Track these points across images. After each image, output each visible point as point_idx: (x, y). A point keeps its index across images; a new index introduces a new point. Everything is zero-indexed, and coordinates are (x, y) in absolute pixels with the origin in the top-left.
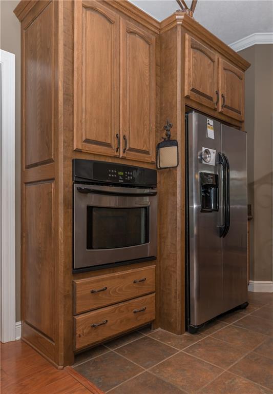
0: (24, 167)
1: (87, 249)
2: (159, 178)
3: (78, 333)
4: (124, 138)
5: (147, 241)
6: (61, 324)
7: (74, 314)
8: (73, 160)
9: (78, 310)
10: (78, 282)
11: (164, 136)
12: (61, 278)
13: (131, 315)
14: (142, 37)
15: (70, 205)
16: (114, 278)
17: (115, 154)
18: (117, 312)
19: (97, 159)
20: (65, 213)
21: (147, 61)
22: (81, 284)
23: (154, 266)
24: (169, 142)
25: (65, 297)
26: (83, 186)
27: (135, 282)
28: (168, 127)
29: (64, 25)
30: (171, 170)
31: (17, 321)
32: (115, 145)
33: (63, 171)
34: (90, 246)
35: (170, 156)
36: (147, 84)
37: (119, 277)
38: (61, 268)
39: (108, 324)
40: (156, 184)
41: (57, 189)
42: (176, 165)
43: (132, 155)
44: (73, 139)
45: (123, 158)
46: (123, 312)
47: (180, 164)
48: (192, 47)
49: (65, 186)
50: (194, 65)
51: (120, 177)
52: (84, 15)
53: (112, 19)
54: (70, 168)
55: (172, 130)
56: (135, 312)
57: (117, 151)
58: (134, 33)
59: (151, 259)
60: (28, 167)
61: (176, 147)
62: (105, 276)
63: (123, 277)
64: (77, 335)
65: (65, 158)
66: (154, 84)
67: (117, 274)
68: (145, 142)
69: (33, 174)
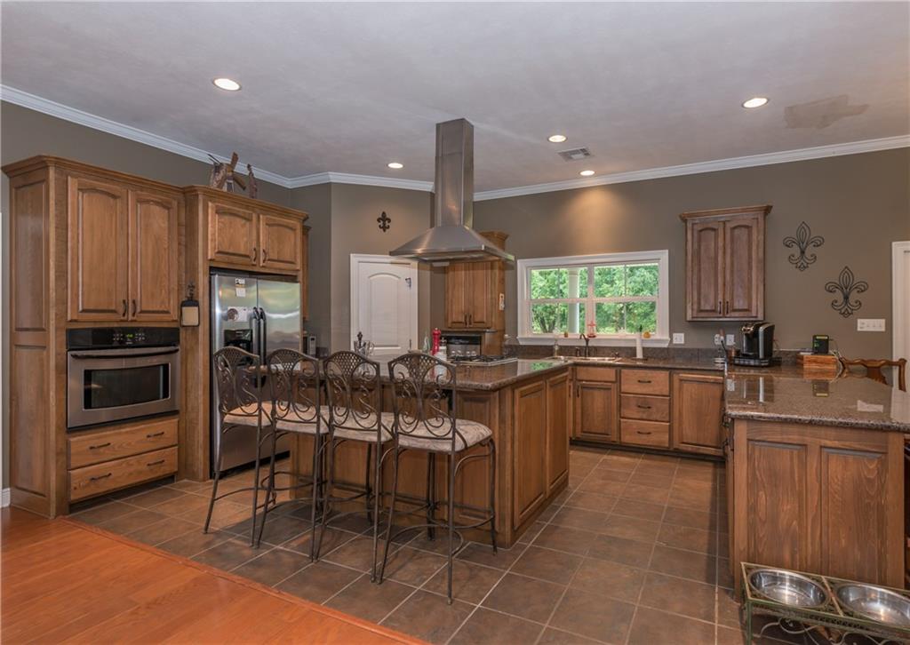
0: (14, 328)
1: (86, 408)
2: (182, 334)
3: (73, 485)
4: (134, 302)
5: (166, 395)
6: (53, 478)
7: (69, 468)
8: (67, 330)
9: (73, 464)
10: (72, 440)
11: (189, 295)
12: (53, 436)
13: (145, 468)
14: (157, 203)
15: (63, 371)
16: (120, 434)
17: (122, 318)
18: (124, 465)
19: (98, 326)
20: (57, 378)
21: (165, 225)
22: (77, 441)
23: (176, 420)
24: (192, 301)
25: (58, 454)
26: (79, 353)
27: (149, 436)
28: (193, 287)
29: (56, 210)
30: (194, 328)
31: (4, 487)
32: (121, 310)
33: (55, 341)
34: (88, 405)
35: (191, 316)
36: (166, 246)
37: (127, 432)
38: (53, 428)
39: (111, 477)
40: (179, 341)
41: (48, 356)
42: (197, 324)
43: (145, 317)
44: (67, 312)
45: (132, 321)
46: (132, 465)
47: (202, 323)
48: (217, 212)
49: (57, 354)
50: (220, 230)
51: (129, 340)
52: (80, 198)
53: (117, 194)
54: (64, 338)
55: (195, 290)
56: (149, 465)
57: (124, 315)
58: (148, 202)
59: (174, 413)
60: (19, 329)
61: (196, 308)
62: (108, 433)
63: (132, 432)
64: (72, 488)
65: (57, 329)
66: (175, 245)
67: (123, 430)
68: (163, 302)
69: (26, 338)
